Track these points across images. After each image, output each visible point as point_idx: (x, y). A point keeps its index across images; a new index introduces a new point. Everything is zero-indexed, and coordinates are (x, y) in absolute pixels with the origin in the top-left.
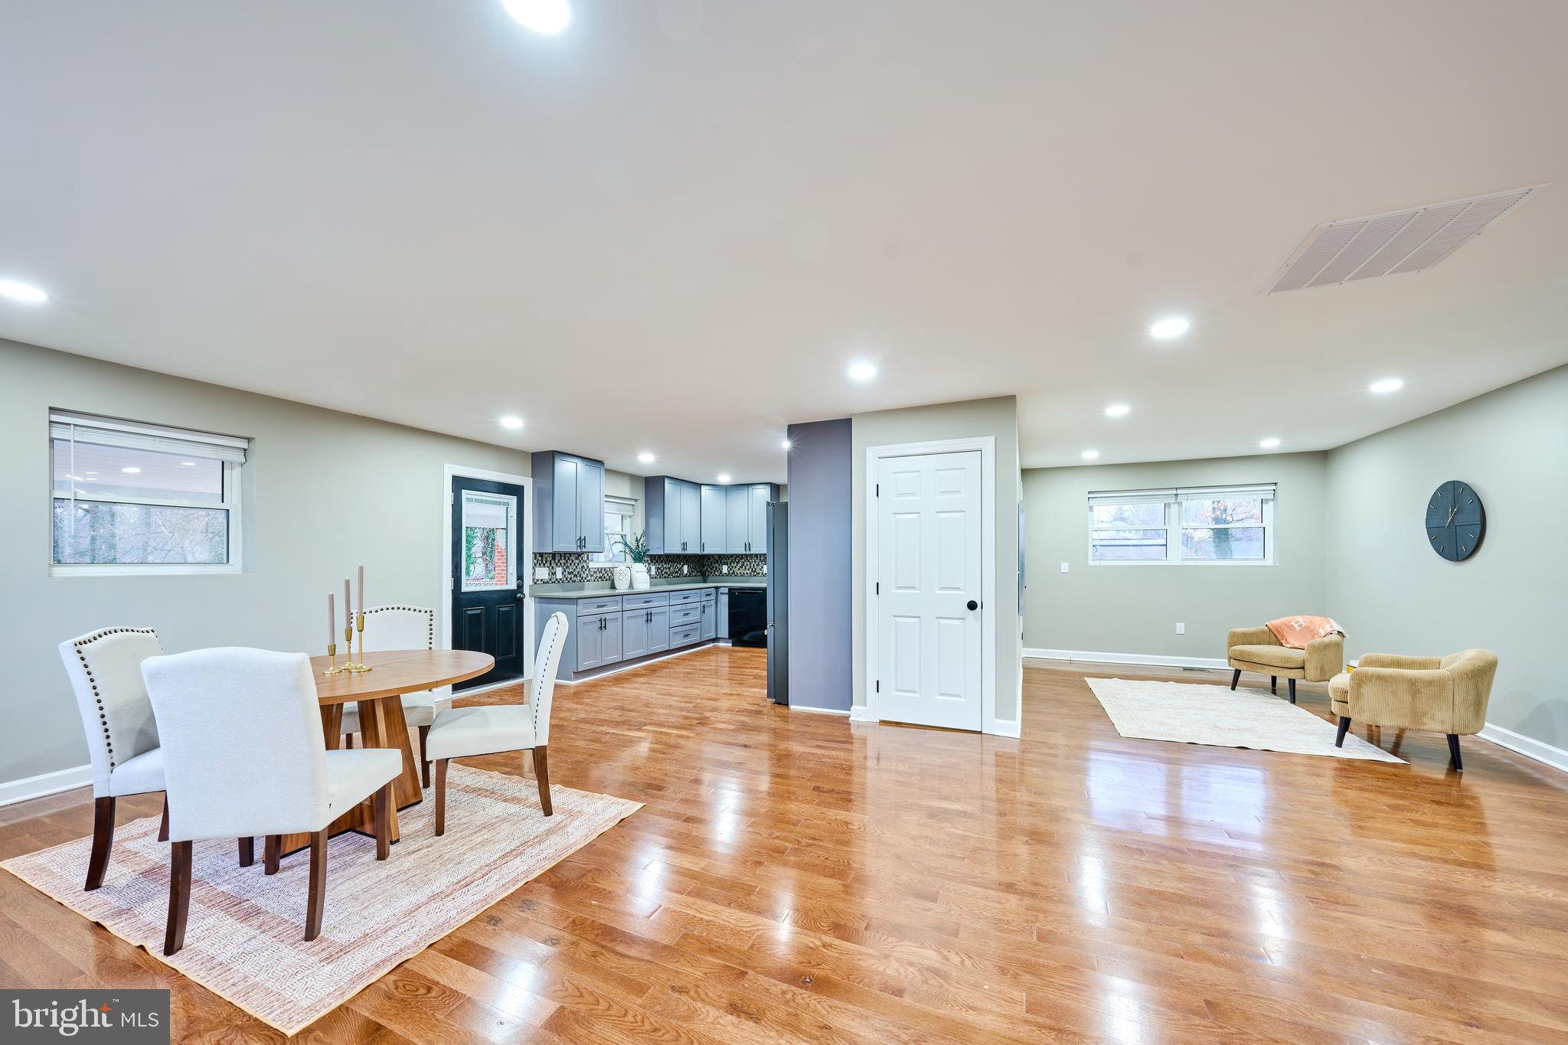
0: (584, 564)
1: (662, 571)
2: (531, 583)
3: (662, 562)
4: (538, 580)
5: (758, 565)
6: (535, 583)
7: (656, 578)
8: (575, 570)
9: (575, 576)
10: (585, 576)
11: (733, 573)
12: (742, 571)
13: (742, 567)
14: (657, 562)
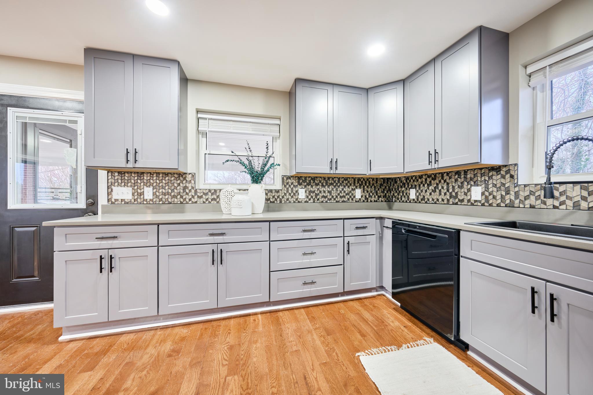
0: (187, 185)
1: (317, 195)
2: (105, 202)
3: (317, 185)
4: (116, 200)
5: (461, 187)
6: (112, 203)
7: (306, 202)
8: (173, 191)
9: (174, 197)
10: (188, 197)
11: (423, 199)
12: (435, 196)
13: (434, 191)
14: (308, 184)
